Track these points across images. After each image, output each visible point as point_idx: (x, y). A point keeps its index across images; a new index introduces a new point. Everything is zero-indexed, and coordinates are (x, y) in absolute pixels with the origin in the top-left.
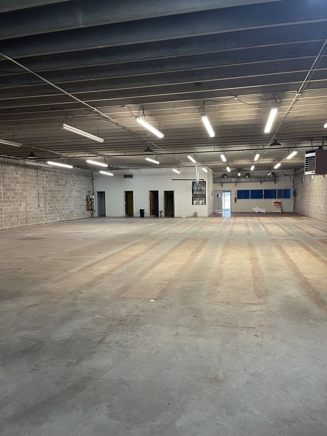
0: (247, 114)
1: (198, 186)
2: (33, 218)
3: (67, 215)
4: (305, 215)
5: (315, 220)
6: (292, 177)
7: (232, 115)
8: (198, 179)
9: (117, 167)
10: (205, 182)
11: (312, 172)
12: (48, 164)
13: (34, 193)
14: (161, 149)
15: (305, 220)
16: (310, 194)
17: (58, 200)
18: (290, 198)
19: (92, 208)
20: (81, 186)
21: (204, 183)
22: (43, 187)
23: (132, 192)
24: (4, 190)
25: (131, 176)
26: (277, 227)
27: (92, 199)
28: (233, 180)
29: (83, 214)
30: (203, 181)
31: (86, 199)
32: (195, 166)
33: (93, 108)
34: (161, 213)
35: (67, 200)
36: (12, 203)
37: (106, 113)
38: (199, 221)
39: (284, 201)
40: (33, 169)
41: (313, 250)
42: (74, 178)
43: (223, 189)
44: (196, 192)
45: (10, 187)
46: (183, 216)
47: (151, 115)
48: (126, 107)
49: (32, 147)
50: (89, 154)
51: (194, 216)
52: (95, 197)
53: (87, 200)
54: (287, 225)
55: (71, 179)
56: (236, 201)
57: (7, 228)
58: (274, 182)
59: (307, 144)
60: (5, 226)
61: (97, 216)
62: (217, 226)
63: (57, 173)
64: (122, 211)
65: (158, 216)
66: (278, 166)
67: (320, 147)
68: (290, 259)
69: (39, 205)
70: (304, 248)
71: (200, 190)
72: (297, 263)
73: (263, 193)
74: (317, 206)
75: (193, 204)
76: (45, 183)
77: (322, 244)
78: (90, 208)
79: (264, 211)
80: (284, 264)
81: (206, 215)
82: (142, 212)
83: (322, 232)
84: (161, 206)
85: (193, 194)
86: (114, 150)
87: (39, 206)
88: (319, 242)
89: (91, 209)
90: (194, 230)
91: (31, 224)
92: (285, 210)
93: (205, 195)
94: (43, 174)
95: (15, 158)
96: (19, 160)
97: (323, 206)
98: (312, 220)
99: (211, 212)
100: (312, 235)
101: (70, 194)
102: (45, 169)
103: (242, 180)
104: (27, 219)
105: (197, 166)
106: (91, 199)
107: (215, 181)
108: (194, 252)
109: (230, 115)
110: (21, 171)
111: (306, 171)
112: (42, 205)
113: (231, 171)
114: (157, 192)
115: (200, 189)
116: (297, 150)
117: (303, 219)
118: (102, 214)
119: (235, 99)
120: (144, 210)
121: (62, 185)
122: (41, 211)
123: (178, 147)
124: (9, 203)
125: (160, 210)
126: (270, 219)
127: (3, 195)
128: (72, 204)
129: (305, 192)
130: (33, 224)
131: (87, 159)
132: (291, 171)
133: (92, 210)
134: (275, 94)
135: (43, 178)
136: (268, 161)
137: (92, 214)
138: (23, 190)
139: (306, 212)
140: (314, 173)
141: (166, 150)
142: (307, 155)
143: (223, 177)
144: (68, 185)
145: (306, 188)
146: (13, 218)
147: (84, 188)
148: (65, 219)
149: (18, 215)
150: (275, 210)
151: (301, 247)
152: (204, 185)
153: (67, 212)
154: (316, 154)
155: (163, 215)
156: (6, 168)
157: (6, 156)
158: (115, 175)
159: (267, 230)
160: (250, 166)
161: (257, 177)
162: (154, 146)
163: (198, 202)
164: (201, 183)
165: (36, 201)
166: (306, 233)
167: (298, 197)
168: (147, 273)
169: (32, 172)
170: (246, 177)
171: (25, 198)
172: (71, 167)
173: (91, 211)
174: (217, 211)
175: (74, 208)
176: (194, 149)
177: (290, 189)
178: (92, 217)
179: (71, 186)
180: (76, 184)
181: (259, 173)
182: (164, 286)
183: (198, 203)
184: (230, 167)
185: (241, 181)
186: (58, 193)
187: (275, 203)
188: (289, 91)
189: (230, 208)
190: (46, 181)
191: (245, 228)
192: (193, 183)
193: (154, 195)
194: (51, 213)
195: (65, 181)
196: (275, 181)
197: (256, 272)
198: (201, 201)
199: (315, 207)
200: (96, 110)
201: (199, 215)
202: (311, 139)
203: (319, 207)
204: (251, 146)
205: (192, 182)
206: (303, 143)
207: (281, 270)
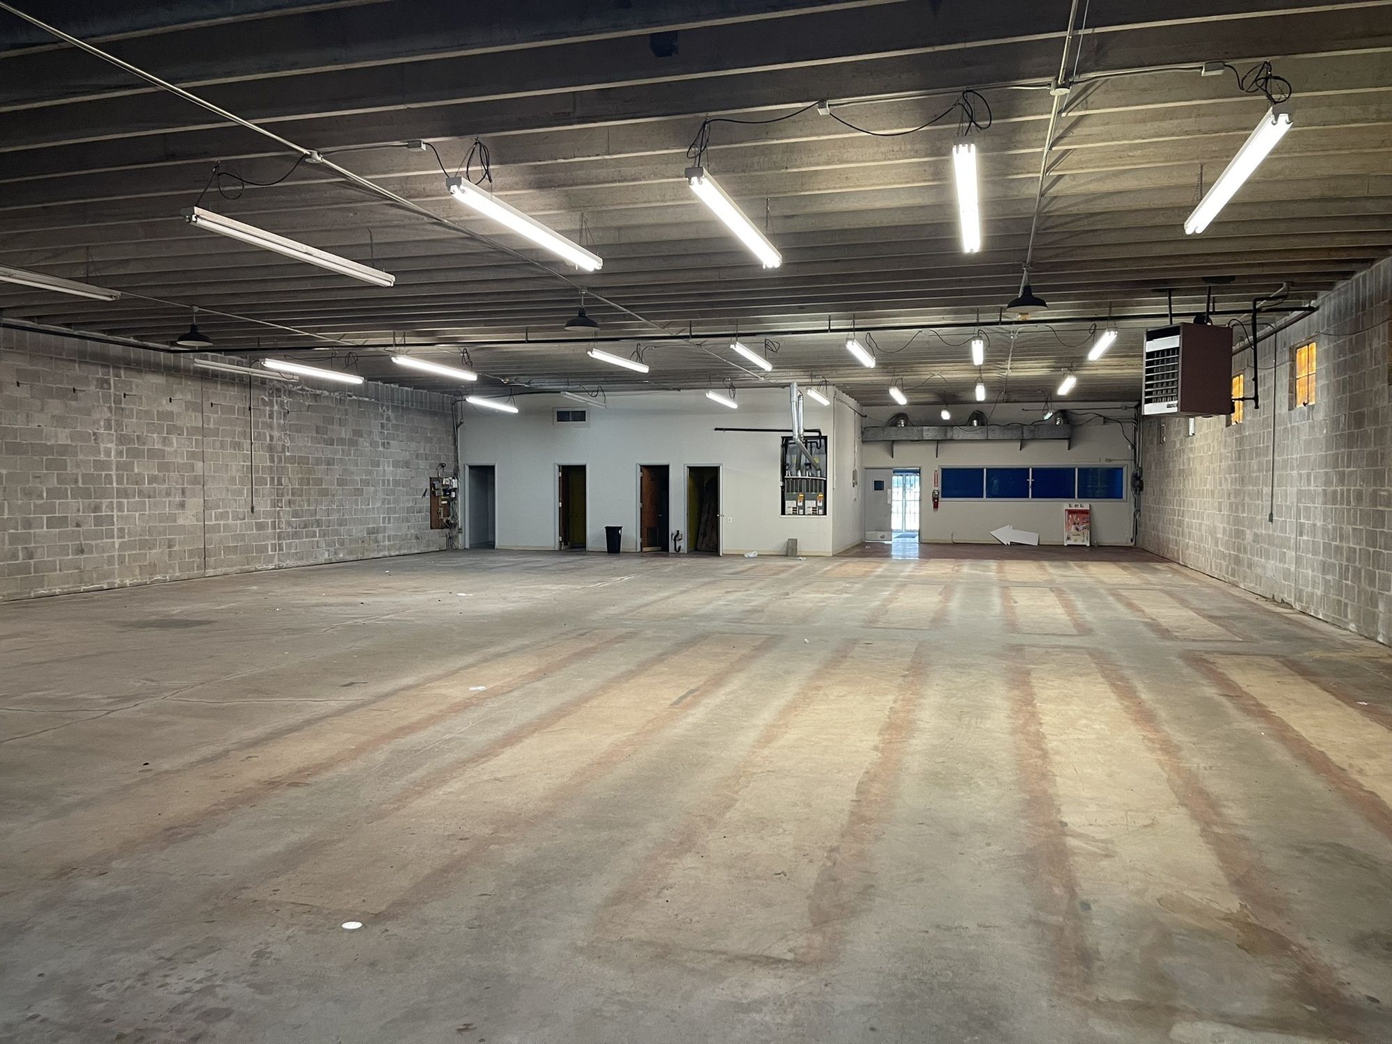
0: (894, 183)
1: (801, 452)
2: (228, 550)
3: (356, 541)
4: (1169, 556)
5: (1195, 575)
6: (1130, 427)
7: (841, 188)
8: (799, 428)
9: (529, 383)
10: (825, 438)
11: (1169, 406)
12: (263, 368)
13: (236, 467)
14: (644, 321)
15: (1161, 576)
16: (1184, 486)
17: (324, 493)
18: (1122, 498)
19: (450, 518)
20: (413, 445)
21: (823, 441)
22: (271, 448)
23: (584, 467)
24: (120, 453)
25: (580, 416)
26: (1051, 599)
27: (450, 492)
28: (929, 433)
29: (417, 538)
30: (817, 434)
31: (429, 491)
32: (789, 385)
33: (305, 151)
34: (675, 540)
35: (359, 492)
36: (149, 497)
37: (372, 174)
38: (794, 570)
39: (1101, 508)
40: (233, 384)
41: (1144, 695)
42: (388, 419)
43: (895, 463)
44: (794, 472)
45: (144, 444)
46: (748, 551)
47: (541, 185)
48: (424, 147)
49: (196, 309)
50: (404, 336)
51: (787, 552)
52: (462, 485)
53: (433, 493)
54: (1088, 592)
55: (373, 421)
56: (936, 506)
57: (128, 582)
58: (1066, 443)
59: (1154, 308)
60: (120, 575)
61: (467, 546)
62: (844, 591)
63: (325, 403)
64: (548, 532)
65: (668, 550)
66: (1067, 386)
67: (1201, 318)
68: (1038, 733)
69: (252, 509)
70: (1112, 685)
71: (806, 464)
72: (1057, 753)
73: (1030, 480)
74: (1204, 528)
75: (783, 513)
76: (276, 434)
77: (1187, 671)
78: (441, 518)
79: (1031, 539)
80: (1004, 755)
81: (828, 549)
82: (613, 535)
83: (1205, 621)
84: (678, 518)
85: (783, 479)
86: (486, 323)
87: (252, 511)
88: (1179, 662)
89: (447, 521)
90: (753, 604)
91: (220, 571)
92: (1106, 539)
93: (825, 482)
94: (271, 404)
95: (167, 347)
96: (182, 354)
97: (1224, 529)
98: (1186, 576)
99: (852, 538)
100: (1164, 633)
101: (369, 473)
102: (278, 386)
103: (958, 433)
104: (205, 553)
105: (795, 385)
106: (447, 490)
107: (867, 435)
108: (692, 691)
109: (834, 188)
110: (186, 392)
111: (1148, 401)
112: (263, 506)
113: (910, 404)
114: (666, 468)
115: (808, 462)
116: (1115, 329)
117: (1156, 571)
118: (484, 542)
119: (822, 112)
120: (620, 528)
121: (341, 441)
122: (260, 527)
123: (703, 314)
124: (137, 499)
125: (673, 529)
126: (1042, 567)
127: (117, 470)
128: (378, 504)
129: (1168, 476)
130: (229, 570)
131: (395, 354)
132: (1126, 408)
133: (450, 525)
134: (970, 91)
135: (271, 417)
136: (1033, 370)
137: (451, 538)
138: (192, 455)
139: (1171, 546)
140: (1175, 410)
141: (665, 326)
142: (1152, 346)
143: (895, 425)
144: (364, 444)
145: (1170, 465)
146: (150, 549)
147: (422, 451)
148: (351, 553)
149: (170, 540)
150: (1068, 538)
151: (1102, 680)
152: (823, 449)
153: (358, 531)
154: (1184, 341)
155: (682, 547)
156: (131, 382)
157: (132, 340)
158: (525, 412)
159: (1012, 608)
160: (971, 387)
161: (1008, 426)
162: (612, 307)
163: (800, 504)
164: (811, 442)
165: (240, 493)
166: (1146, 624)
167: (1148, 497)
168: (444, 782)
169: (230, 397)
170: (971, 425)
171: (200, 481)
172: (357, 380)
173: (447, 531)
174: (873, 536)
175: (384, 518)
176: (759, 321)
177: (1122, 469)
178: (450, 548)
179: (373, 444)
180: (394, 439)
181: (1013, 412)
182: (462, 849)
183: (800, 508)
184: (905, 390)
185: (955, 437)
186: (324, 467)
187: (1070, 512)
188: (1024, 78)
189: (917, 528)
190: (282, 428)
191: (937, 598)
192: (786, 442)
193: (656, 478)
194: (296, 535)
195: (354, 430)
196: (1071, 440)
197: (876, 788)
198: (810, 504)
199: (1200, 530)
200: (319, 159)
201: (802, 548)
202: (1165, 287)
203: (1213, 531)
204: (956, 312)
205: (783, 438)
206: (1139, 304)
207: (980, 782)
